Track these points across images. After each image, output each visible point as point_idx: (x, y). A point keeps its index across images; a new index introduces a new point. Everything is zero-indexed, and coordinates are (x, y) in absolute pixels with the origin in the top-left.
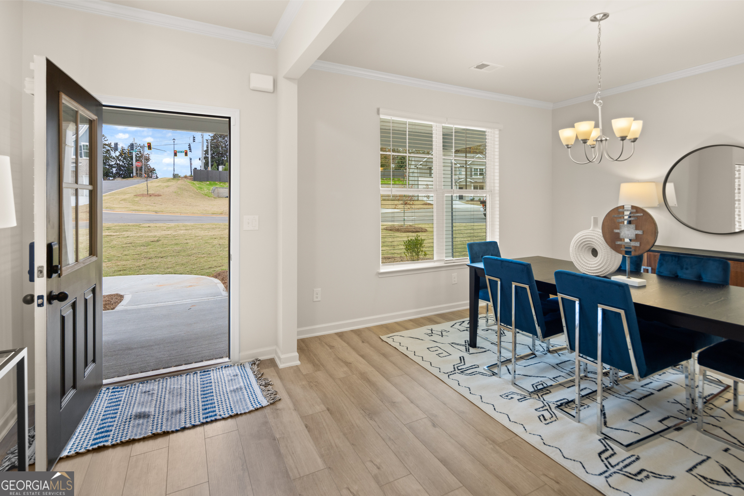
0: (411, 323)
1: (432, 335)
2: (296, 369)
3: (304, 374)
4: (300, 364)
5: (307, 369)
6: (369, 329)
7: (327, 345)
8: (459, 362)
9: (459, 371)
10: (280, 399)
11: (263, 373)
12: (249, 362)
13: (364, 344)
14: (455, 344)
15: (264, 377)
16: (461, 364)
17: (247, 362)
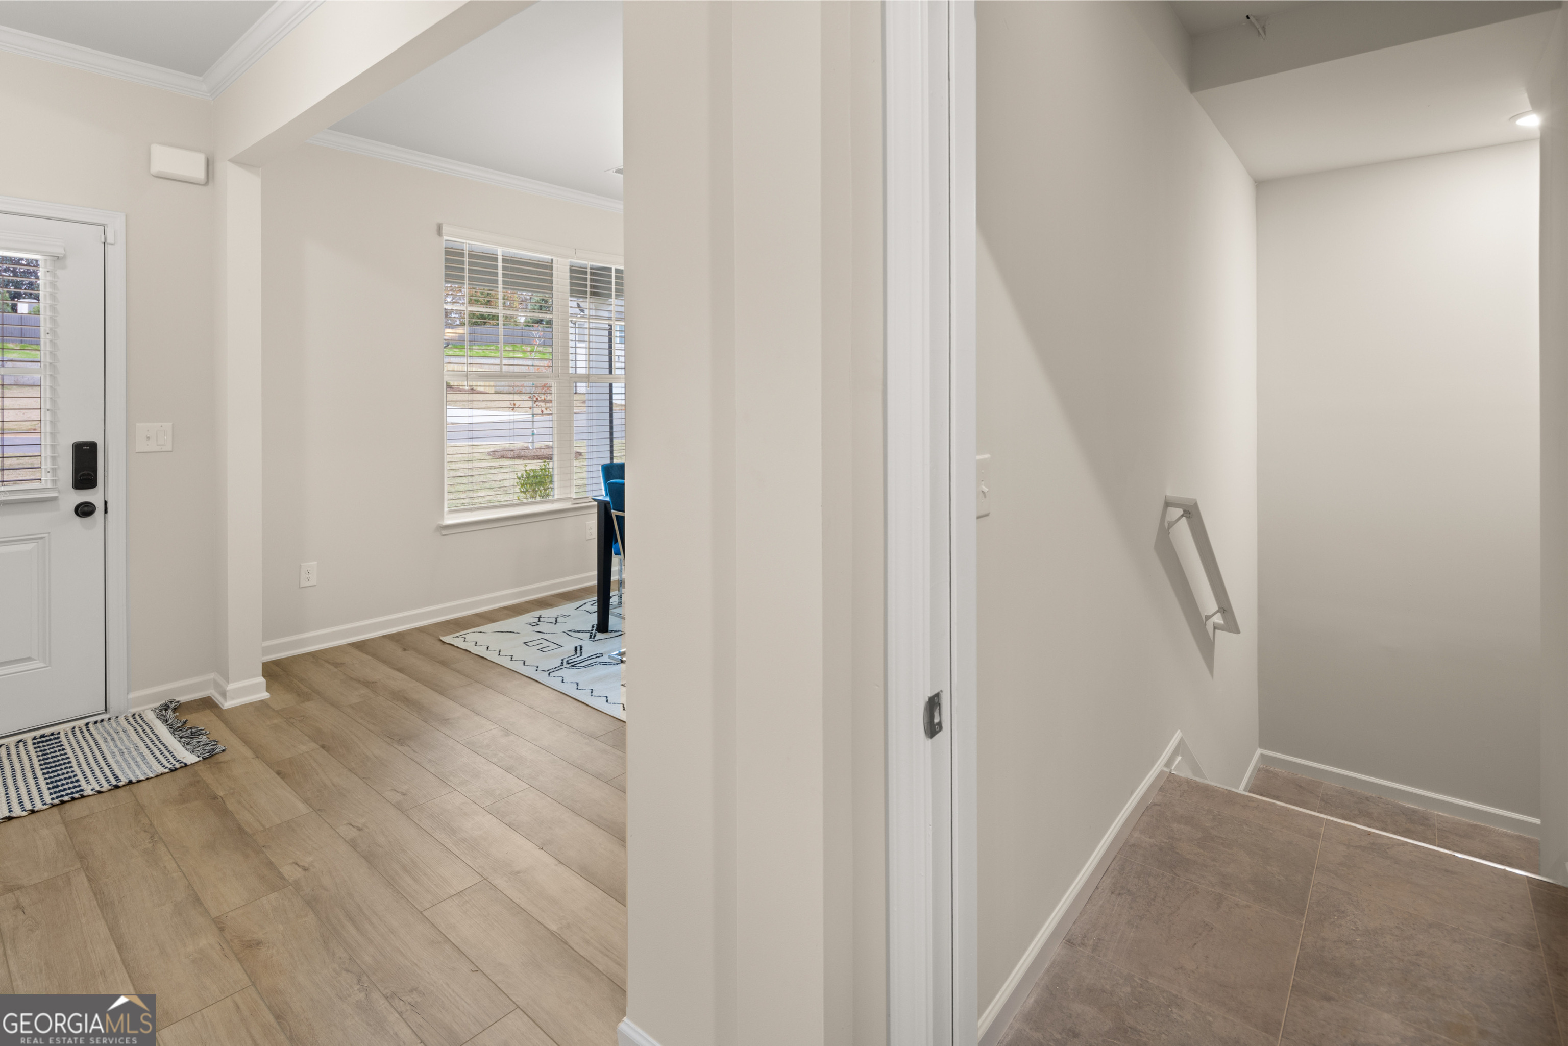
0: (506, 612)
1: (537, 625)
2: (261, 706)
3: (276, 710)
4: (269, 697)
5: (286, 700)
6: (420, 630)
7: (329, 663)
8: (573, 653)
9: (568, 666)
10: (224, 751)
11: (186, 721)
12: (154, 710)
13: (407, 652)
14: (575, 631)
15: (188, 726)
16: (576, 656)
17: (148, 709)
